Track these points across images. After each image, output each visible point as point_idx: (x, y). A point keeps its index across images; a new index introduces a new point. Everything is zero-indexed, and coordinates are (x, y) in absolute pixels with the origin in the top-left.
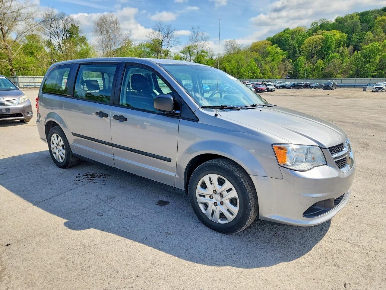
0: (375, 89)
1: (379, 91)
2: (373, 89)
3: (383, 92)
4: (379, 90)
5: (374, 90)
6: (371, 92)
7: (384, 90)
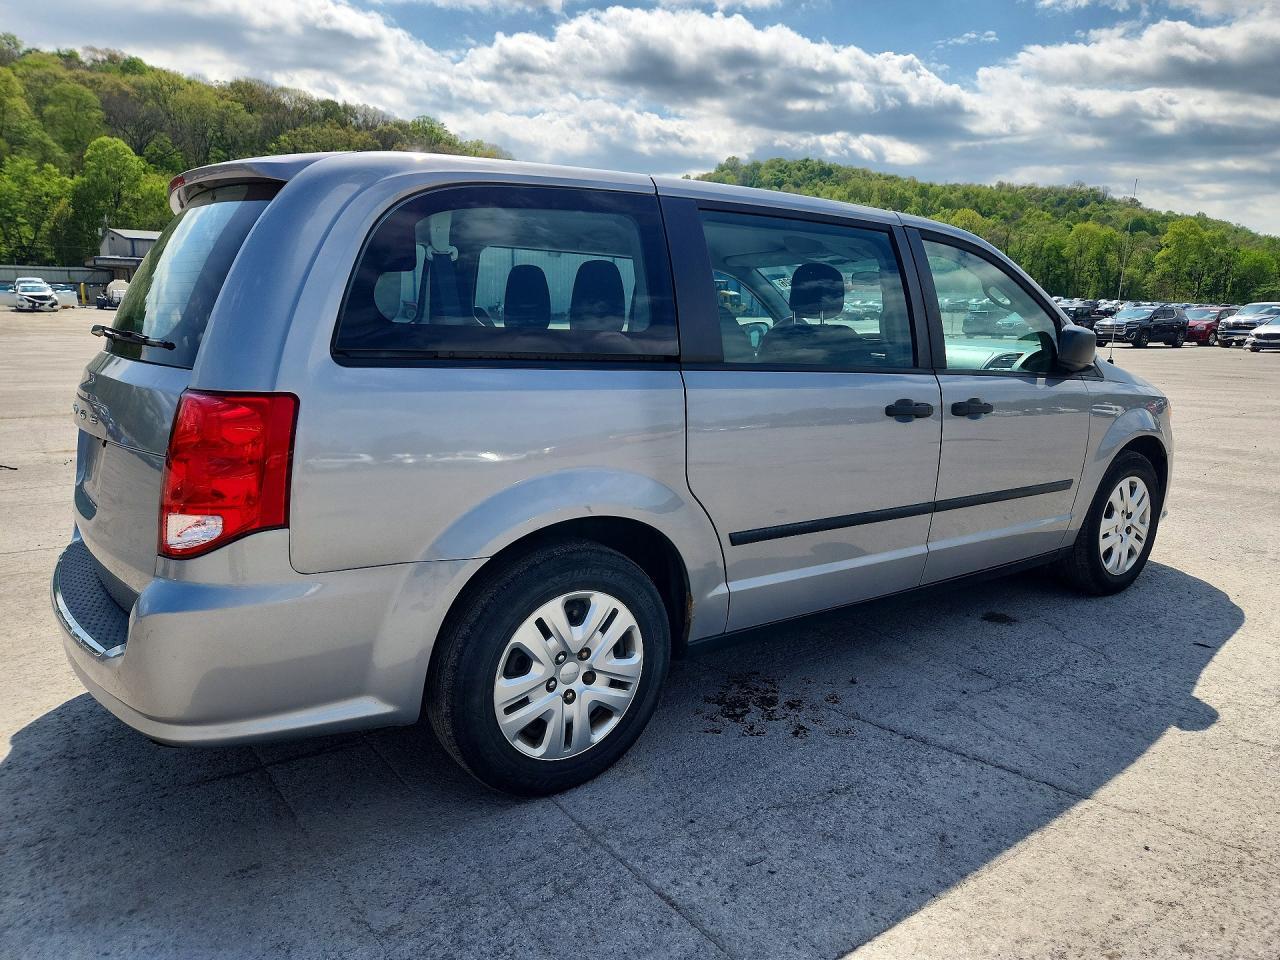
0: (29, 301)
1: (42, 308)
2: (20, 303)
3: (56, 311)
4: (43, 304)
5: (27, 305)
6: (13, 311)
7: (56, 304)
